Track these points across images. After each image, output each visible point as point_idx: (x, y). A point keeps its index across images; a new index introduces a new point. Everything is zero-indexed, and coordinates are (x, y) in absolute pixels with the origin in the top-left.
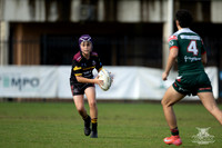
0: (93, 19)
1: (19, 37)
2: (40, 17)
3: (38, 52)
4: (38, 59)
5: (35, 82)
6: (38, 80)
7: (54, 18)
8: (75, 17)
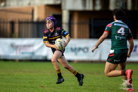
0: (124, 8)
1: (76, 20)
2: (89, 7)
3: (88, 30)
4: (88, 35)
5: (86, 50)
6: (87, 49)
7: (98, 8)
8: (112, 7)
